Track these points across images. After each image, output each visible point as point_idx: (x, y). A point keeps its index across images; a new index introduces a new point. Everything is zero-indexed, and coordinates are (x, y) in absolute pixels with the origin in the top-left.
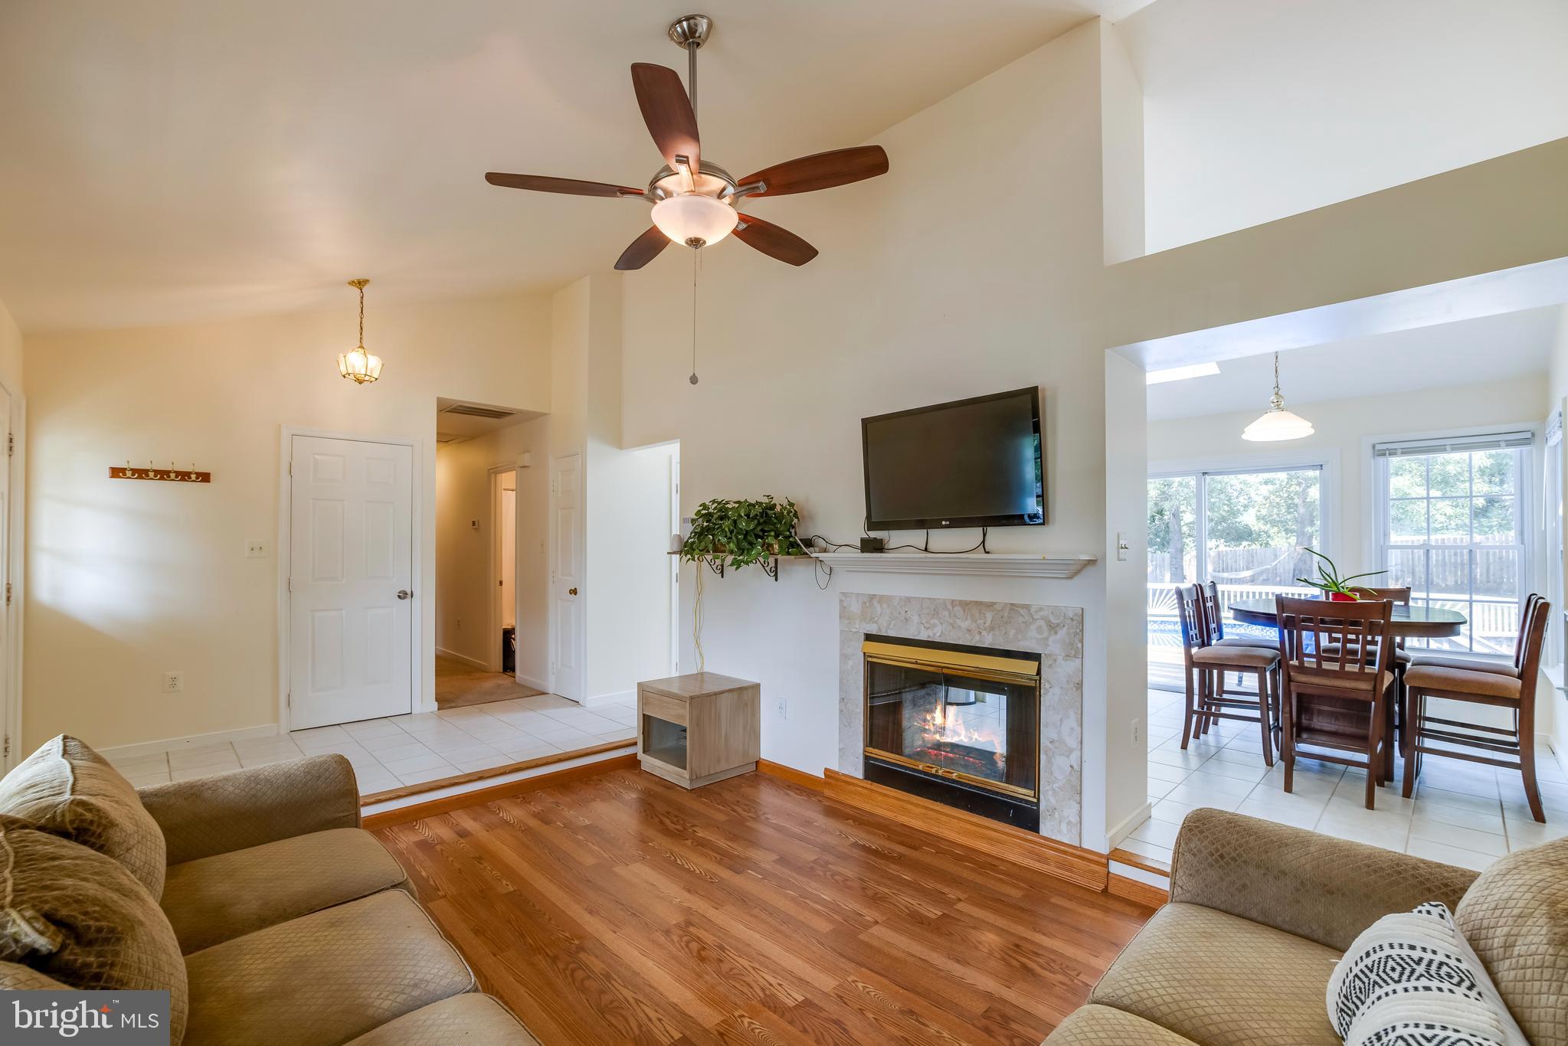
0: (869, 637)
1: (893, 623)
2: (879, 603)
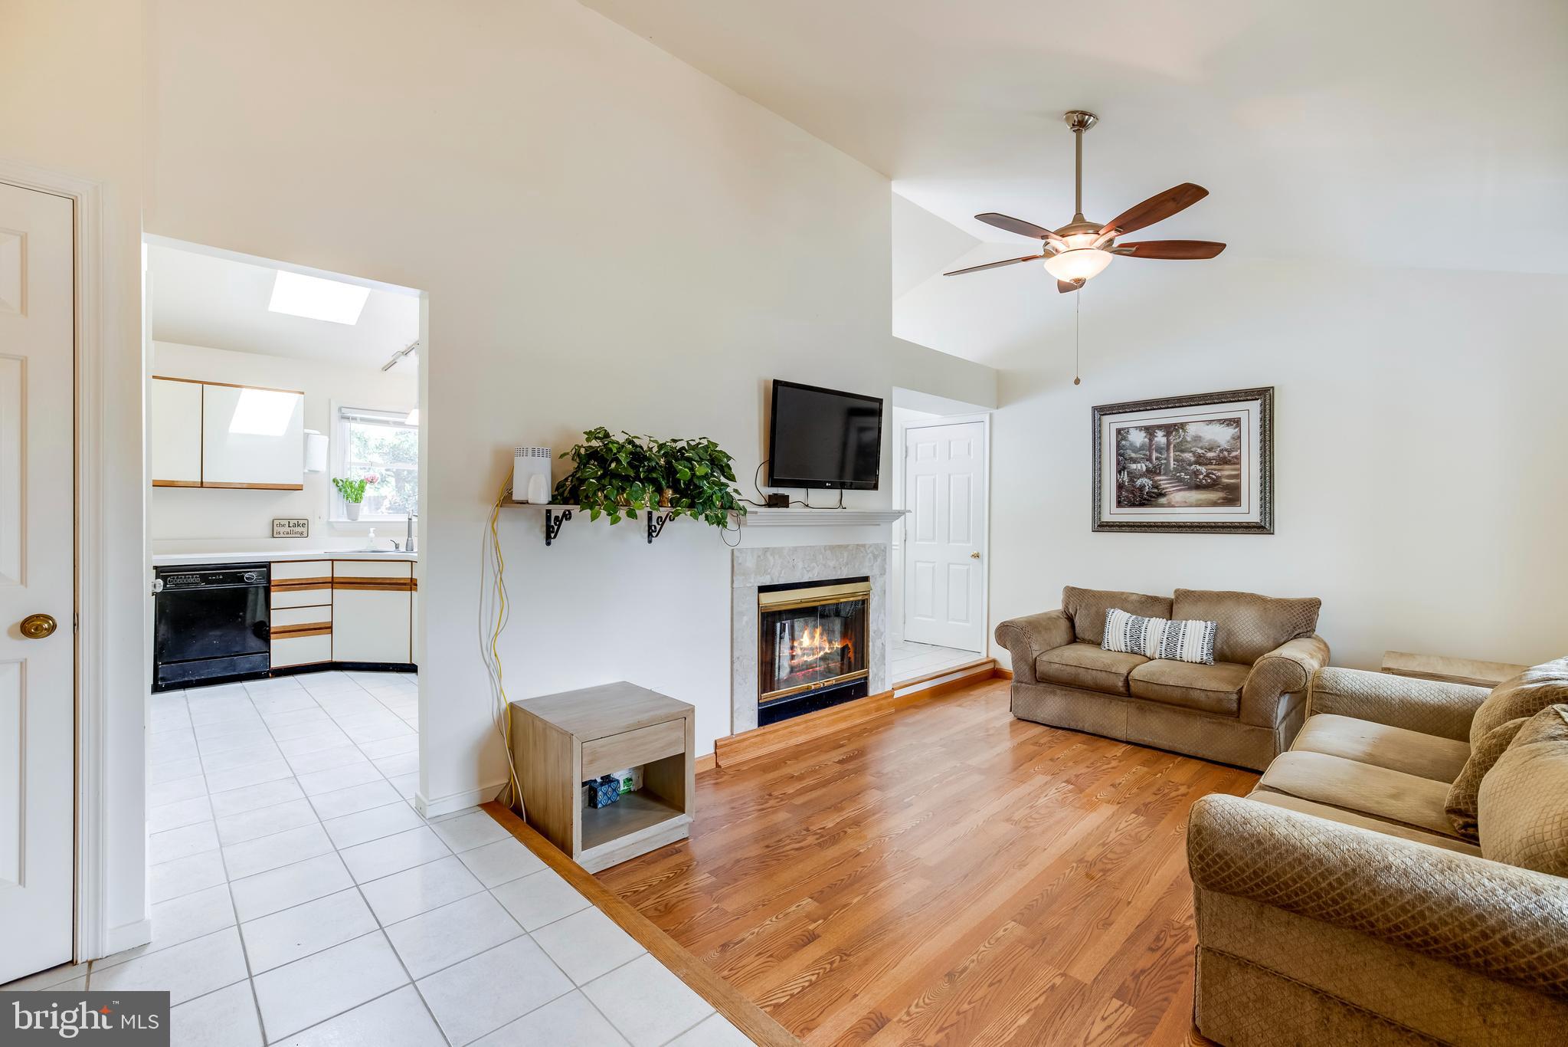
0: (763, 589)
2: (771, 555)
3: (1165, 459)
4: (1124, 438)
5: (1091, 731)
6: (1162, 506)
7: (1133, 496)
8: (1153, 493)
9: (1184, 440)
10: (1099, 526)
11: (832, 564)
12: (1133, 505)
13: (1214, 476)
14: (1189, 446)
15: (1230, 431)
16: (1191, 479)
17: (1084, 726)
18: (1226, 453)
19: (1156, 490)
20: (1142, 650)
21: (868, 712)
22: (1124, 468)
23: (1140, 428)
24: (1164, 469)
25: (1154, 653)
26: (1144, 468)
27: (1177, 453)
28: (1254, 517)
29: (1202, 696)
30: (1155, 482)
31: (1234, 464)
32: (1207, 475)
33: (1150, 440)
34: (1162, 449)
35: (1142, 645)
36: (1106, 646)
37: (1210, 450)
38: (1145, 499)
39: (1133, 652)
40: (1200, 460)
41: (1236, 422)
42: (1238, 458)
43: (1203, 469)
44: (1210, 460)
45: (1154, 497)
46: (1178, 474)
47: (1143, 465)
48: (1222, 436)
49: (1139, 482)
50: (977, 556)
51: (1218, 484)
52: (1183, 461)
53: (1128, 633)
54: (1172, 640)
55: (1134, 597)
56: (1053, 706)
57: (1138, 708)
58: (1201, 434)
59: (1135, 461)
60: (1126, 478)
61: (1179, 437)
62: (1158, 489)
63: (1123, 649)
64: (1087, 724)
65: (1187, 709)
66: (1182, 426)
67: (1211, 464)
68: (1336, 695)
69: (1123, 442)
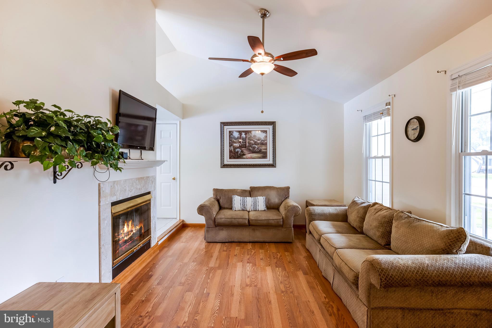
0: (114, 204)
1: (121, 193)
2: (116, 185)
3: (245, 142)
4: (232, 134)
5: (237, 241)
6: (244, 158)
7: (234, 155)
8: (241, 154)
9: (251, 137)
10: (223, 166)
11: (139, 187)
12: (235, 158)
13: (260, 149)
14: (252, 138)
15: (264, 135)
16: (253, 149)
17: (234, 240)
18: (263, 141)
19: (242, 153)
20: (246, 209)
21: (151, 256)
22: (232, 145)
23: (237, 131)
24: (245, 146)
25: (250, 209)
26: (238, 145)
27: (249, 141)
28: (271, 162)
29: (273, 222)
30: (242, 150)
31: (265, 145)
32: (258, 149)
33: (240, 135)
34: (244, 139)
35: (246, 207)
36: (234, 209)
37: (259, 140)
38: (239, 156)
39: (243, 210)
40: (256, 143)
41: (265, 132)
42: (266, 143)
43: (256, 146)
44: (258, 143)
45: (242, 156)
46: (249, 148)
47: (238, 144)
48: (262, 136)
49: (237, 150)
50: (174, 179)
51: (261, 152)
52: (250, 143)
53: (241, 204)
54: (255, 204)
55: (239, 191)
56: (223, 234)
57: (252, 229)
58: (256, 135)
59: (235, 143)
60: (232, 149)
61: (249, 135)
62: (243, 153)
63: (240, 209)
64: (235, 239)
65: (268, 227)
66: (250, 131)
67: (259, 145)
68: (315, 215)
69: (231, 136)
